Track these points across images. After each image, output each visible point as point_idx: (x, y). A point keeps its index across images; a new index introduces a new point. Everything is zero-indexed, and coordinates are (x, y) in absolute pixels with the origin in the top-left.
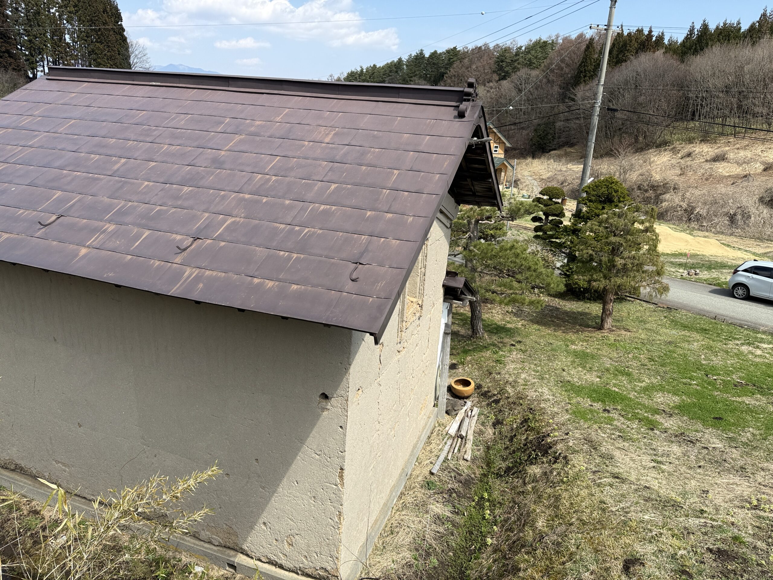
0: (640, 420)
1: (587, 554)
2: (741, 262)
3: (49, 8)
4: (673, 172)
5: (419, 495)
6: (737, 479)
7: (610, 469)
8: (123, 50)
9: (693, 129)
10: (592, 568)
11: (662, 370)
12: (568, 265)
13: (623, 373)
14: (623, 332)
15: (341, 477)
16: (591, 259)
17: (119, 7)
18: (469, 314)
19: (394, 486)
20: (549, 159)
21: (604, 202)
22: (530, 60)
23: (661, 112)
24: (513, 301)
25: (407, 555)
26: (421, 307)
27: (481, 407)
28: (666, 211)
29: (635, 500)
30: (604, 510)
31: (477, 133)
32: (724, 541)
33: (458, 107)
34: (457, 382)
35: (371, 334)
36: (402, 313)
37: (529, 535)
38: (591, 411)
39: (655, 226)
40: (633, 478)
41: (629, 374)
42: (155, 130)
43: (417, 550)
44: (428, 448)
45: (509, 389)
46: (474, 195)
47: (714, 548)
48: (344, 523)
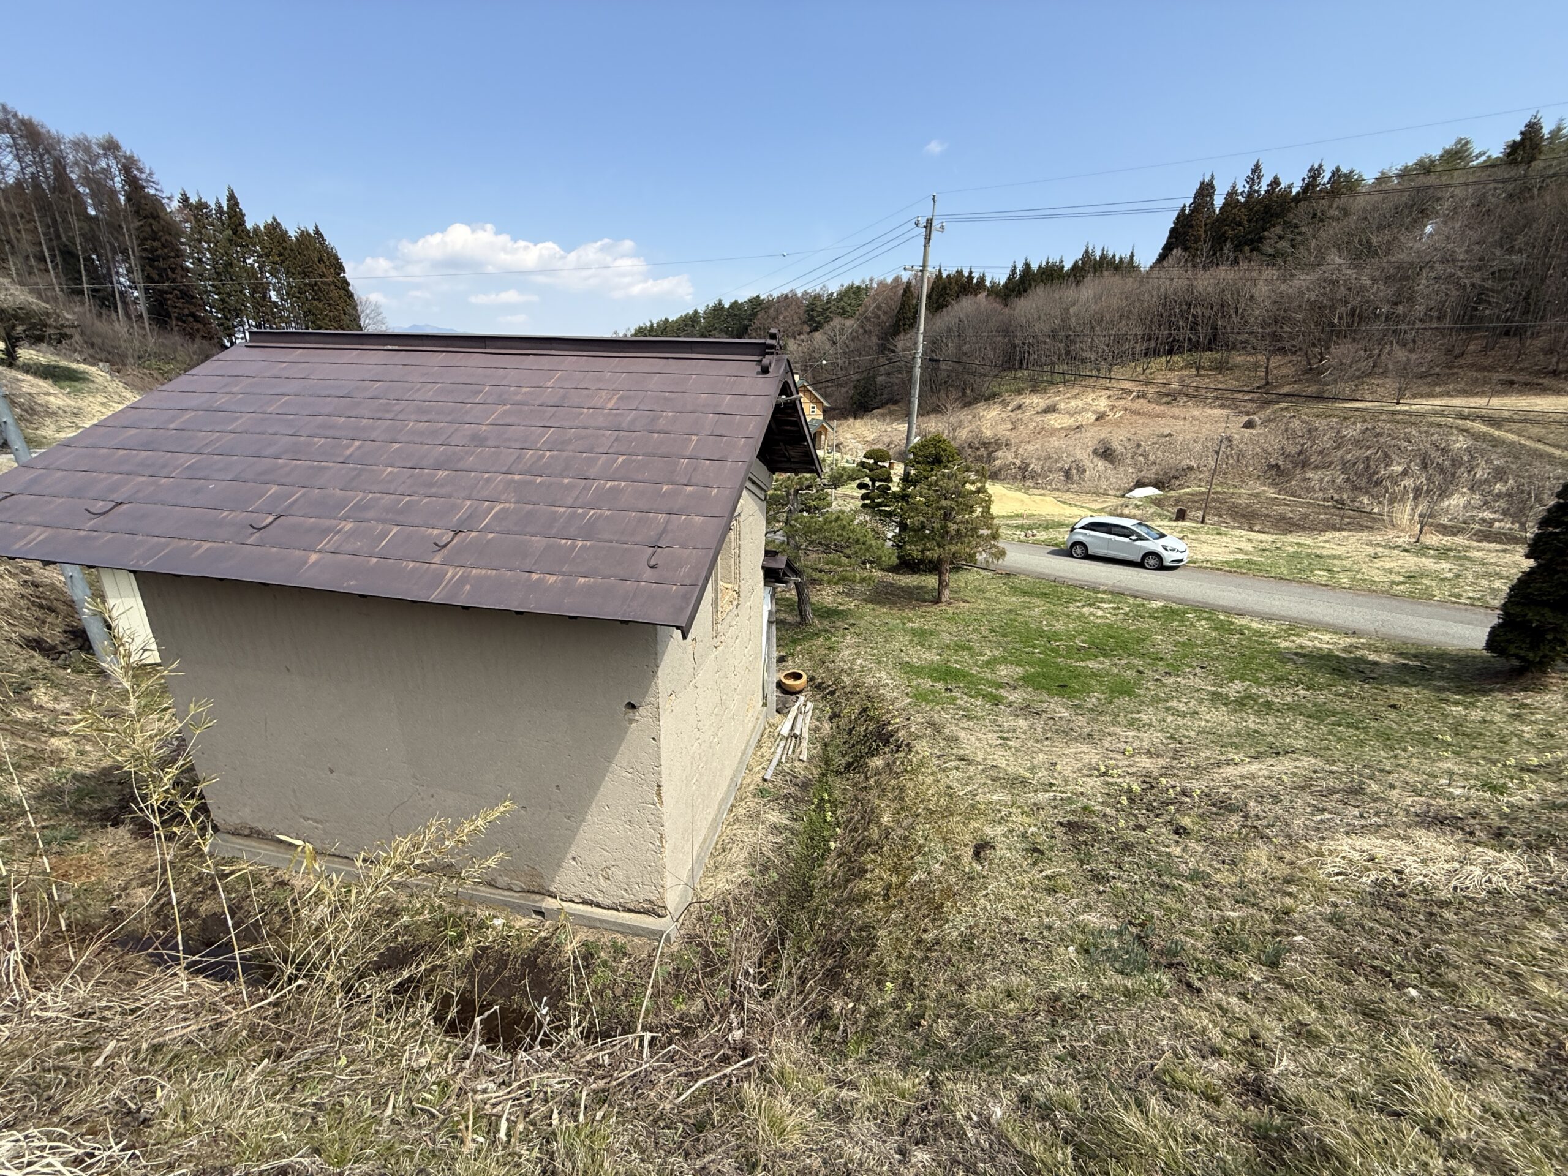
0: (984, 696)
1: (936, 845)
2: (1077, 520)
3: (245, 258)
4: (1003, 427)
5: (752, 805)
6: (1084, 748)
7: (955, 751)
8: (349, 309)
9: (1022, 379)
10: (942, 858)
11: (1003, 640)
12: (900, 535)
13: (963, 648)
14: (962, 604)
15: (659, 795)
16: (923, 526)
17: (340, 255)
18: (796, 599)
19: (723, 799)
20: (872, 419)
21: (933, 463)
22: (843, 308)
23: (987, 362)
24: (843, 579)
25: (743, 873)
26: (738, 593)
27: (815, 701)
28: (1000, 470)
29: (982, 781)
30: (951, 796)
31: (785, 389)
32: (1074, 812)
33: (760, 361)
34: (788, 676)
35: (678, 628)
36: (715, 602)
37: (875, 833)
38: (932, 692)
39: (987, 486)
40: (979, 759)
41: (969, 649)
42: (396, 404)
43: (754, 866)
44: (759, 753)
45: (845, 678)
46: (789, 461)
47: (1064, 821)
48: (667, 846)
